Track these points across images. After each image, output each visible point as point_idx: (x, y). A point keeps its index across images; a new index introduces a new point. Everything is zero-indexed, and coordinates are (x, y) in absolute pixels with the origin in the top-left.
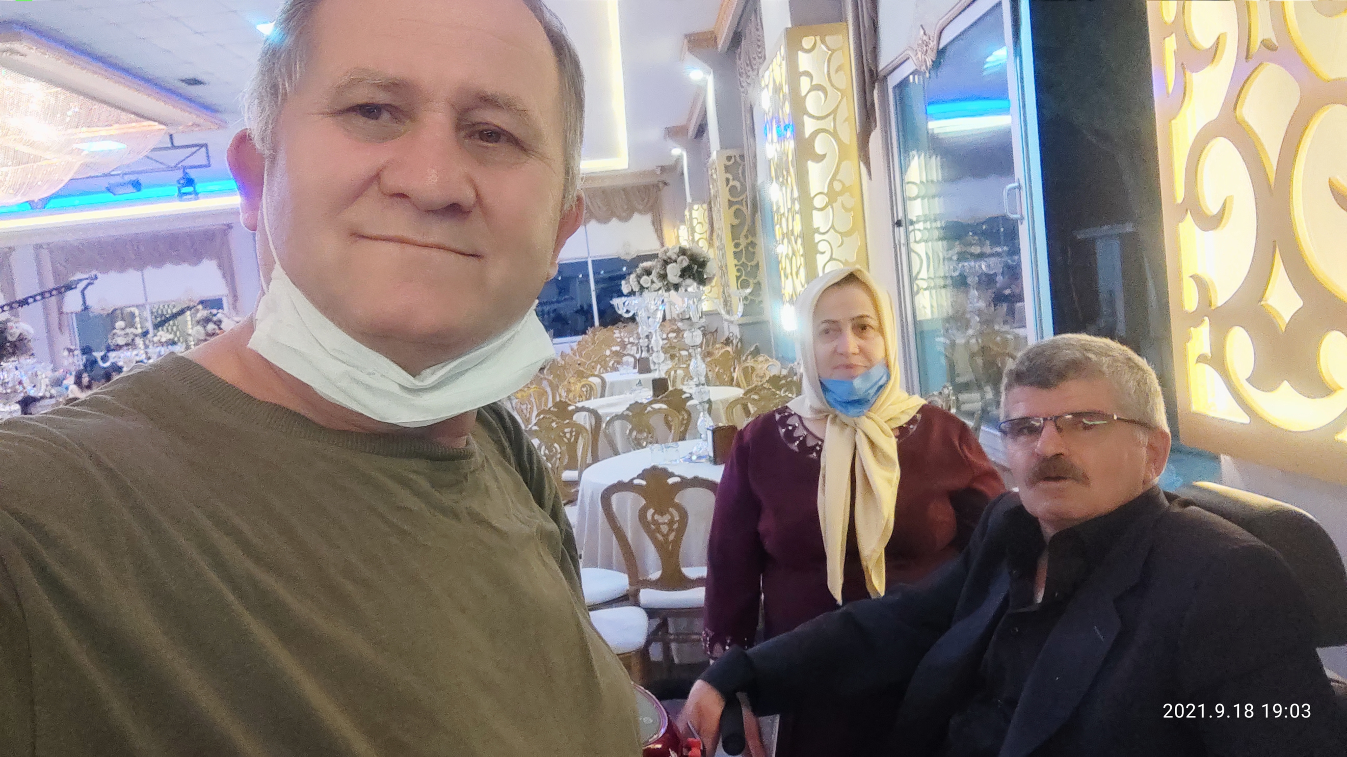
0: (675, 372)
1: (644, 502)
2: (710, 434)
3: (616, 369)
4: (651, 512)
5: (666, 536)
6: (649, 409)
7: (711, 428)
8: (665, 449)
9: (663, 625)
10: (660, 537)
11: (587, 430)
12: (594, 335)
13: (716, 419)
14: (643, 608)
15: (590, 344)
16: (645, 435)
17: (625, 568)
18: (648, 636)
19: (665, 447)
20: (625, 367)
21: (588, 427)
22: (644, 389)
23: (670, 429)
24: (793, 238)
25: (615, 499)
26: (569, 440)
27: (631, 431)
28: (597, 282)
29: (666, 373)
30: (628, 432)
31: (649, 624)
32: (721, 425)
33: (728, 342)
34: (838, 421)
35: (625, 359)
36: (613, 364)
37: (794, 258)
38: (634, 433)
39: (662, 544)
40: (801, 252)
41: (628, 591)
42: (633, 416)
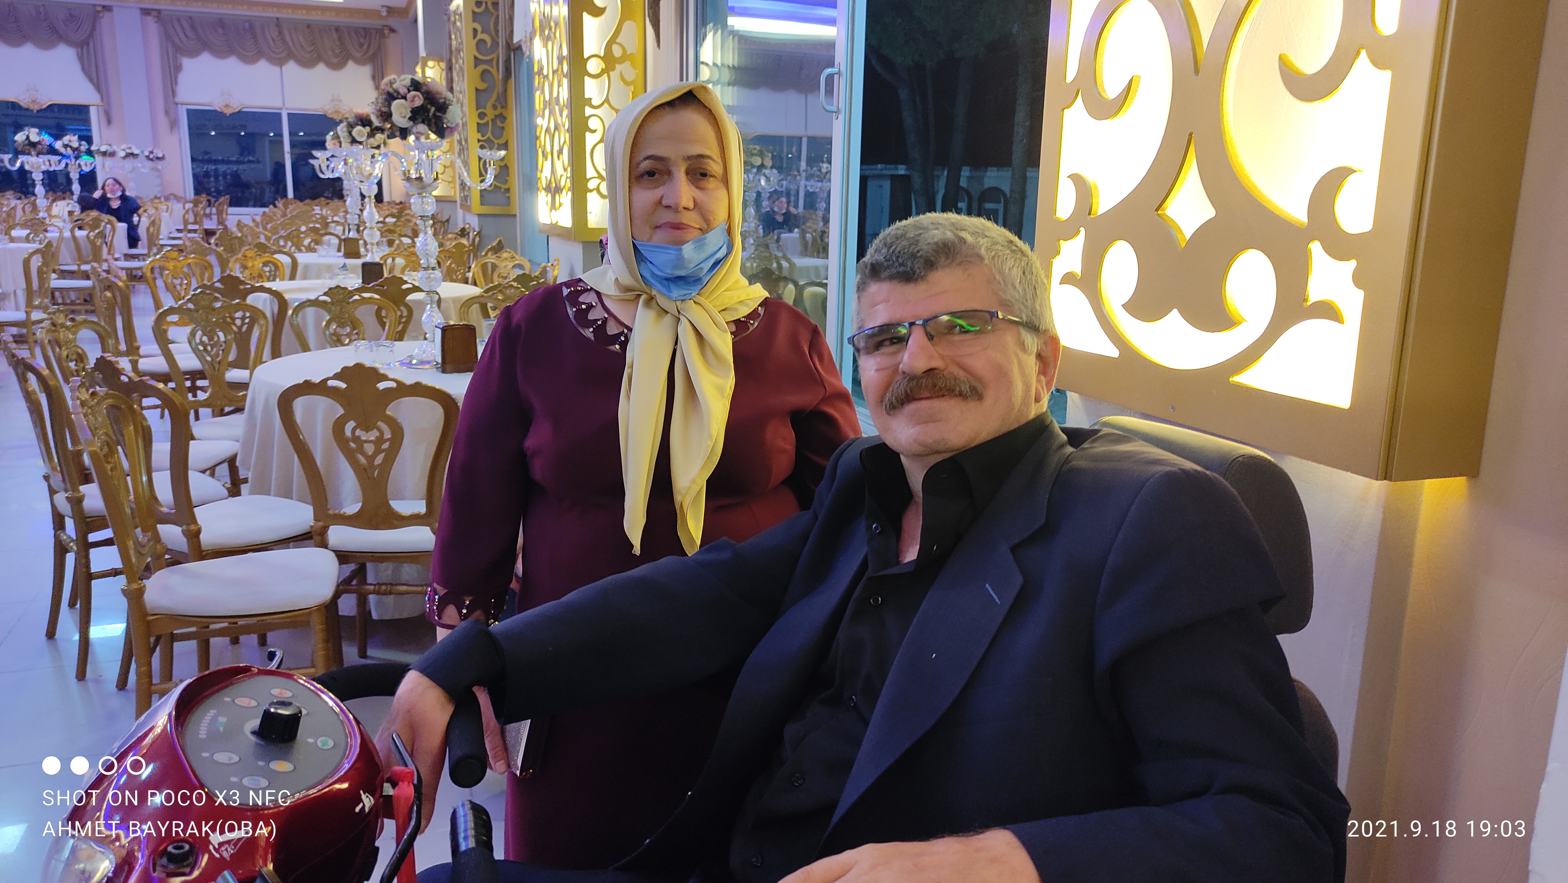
0: (393, 259)
1: (341, 411)
2: (439, 333)
3: (313, 250)
4: (351, 425)
5: (371, 459)
6: (356, 297)
7: (441, 326)
8: (375, 348)
9: (360, 573)
10: (363, 460)
11: (265, 317)
12: (286, 207)
13: (446, 317)
14: (334, 551)
15: (279, 216)
16: (348, 329)
17: (309, 497)
18: (338, 586)
19: (376, 346)
20: (326, 247)
21: (268, 314)
22: (350, 275)
23: (383, 325)
24: (557, 108)
25: (299, 405)
26: (240, 328)
27: (329, 323)
28: (293, 145)
29: (381, 259)
30: (324, 323)
31: (340, 572)
32: (452, 323)
33: (463, 233)
34: (654, 303)
35: (327, 238)
36: (310, 243)
37: (557, 134)
38: (334, 326)
39: (365, 470)
40: (567, 127)
41: (312, 527)
42: (332, 303)
